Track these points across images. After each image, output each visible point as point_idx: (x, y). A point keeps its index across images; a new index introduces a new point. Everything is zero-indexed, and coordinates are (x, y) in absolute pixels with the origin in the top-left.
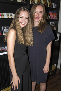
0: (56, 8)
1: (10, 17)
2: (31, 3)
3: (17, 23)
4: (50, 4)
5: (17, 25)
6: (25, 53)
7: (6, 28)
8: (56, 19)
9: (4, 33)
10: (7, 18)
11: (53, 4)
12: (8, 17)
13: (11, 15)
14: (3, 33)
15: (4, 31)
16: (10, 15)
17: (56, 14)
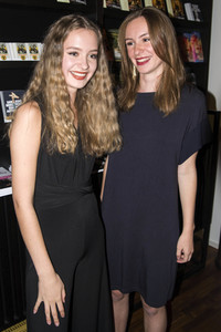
0: (198, 20)
1: (29, 57)
2: (105, 6)
3: (53, 75)
4: (176, 8)
5: (52, 81)
6: (88, 188)
7: (13, 95)
8: (201, 59)
9: (8, 114)
10: (20, 59)
11: (187, 6)
12: (23, 57)
13: (34, 50)
14: (5, 116)
15: (7, 108)
16: (31, 50)
17: (200, 42)
